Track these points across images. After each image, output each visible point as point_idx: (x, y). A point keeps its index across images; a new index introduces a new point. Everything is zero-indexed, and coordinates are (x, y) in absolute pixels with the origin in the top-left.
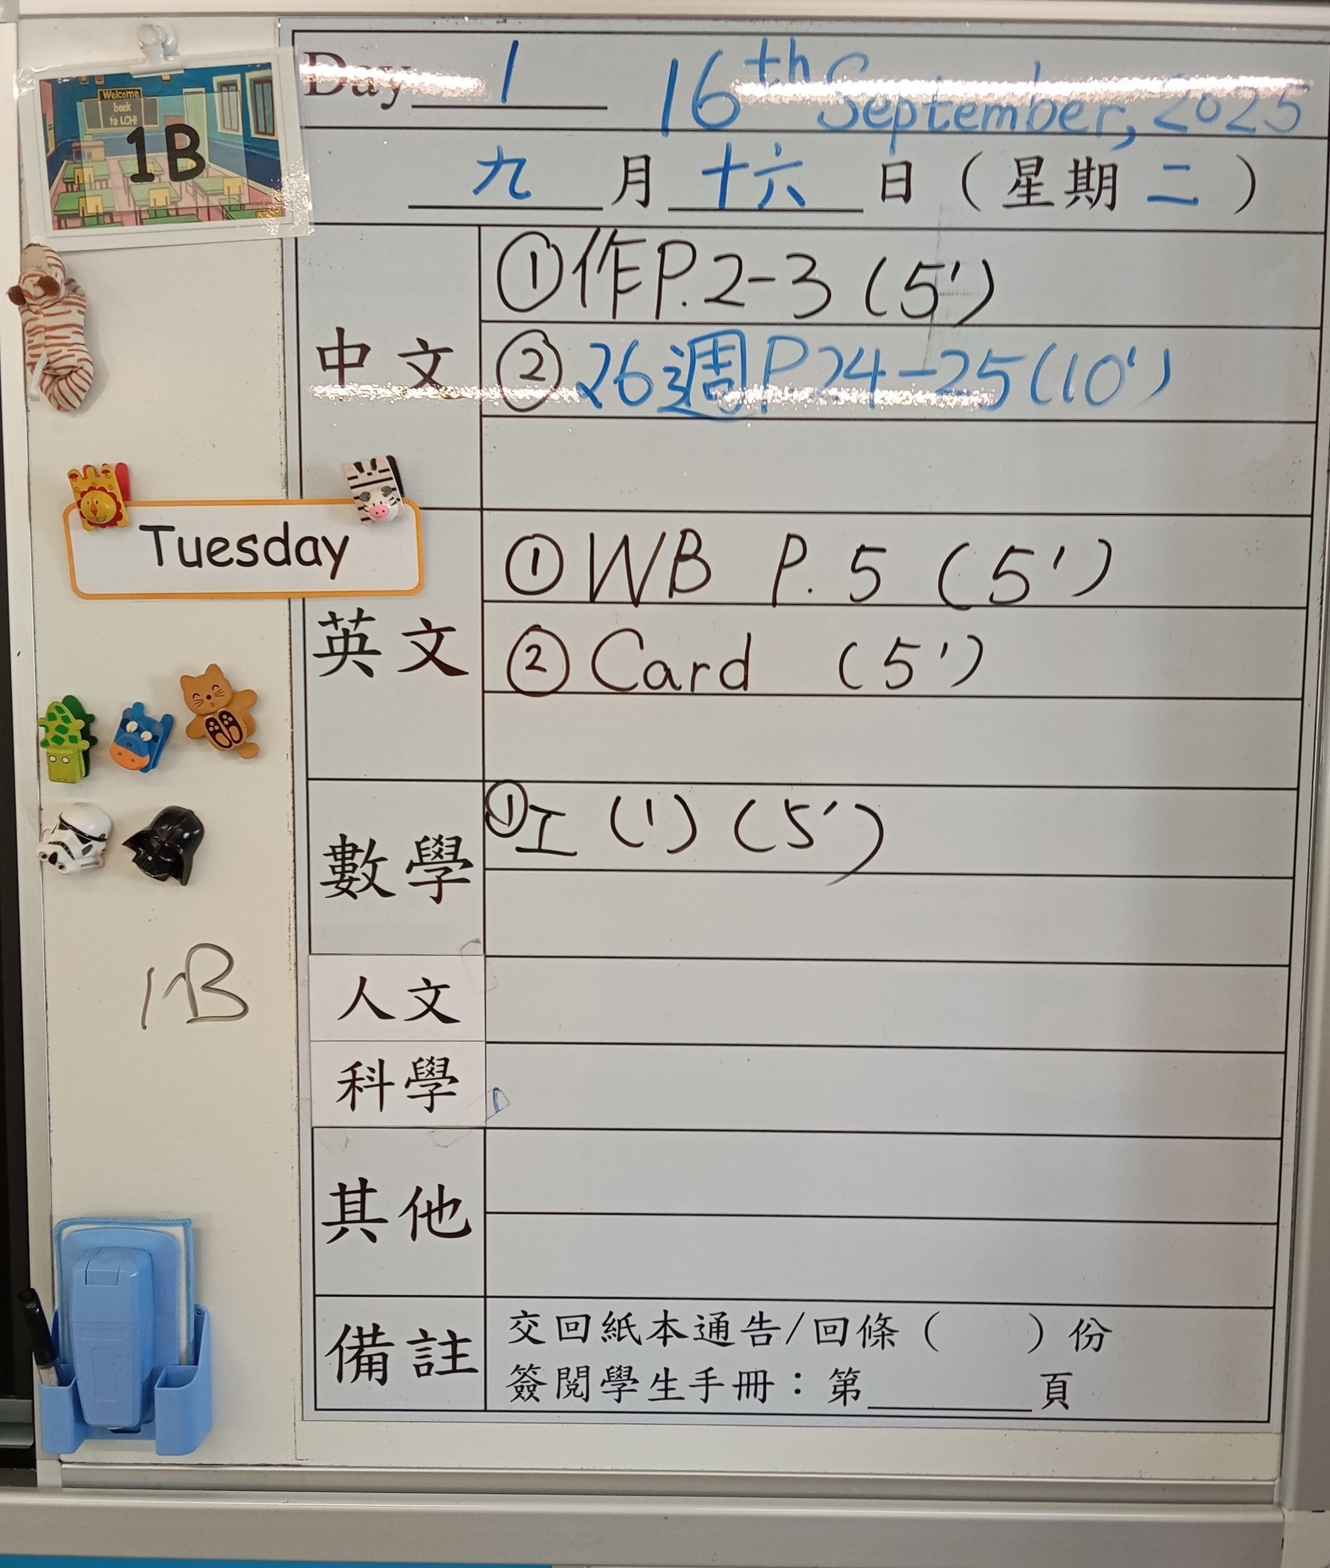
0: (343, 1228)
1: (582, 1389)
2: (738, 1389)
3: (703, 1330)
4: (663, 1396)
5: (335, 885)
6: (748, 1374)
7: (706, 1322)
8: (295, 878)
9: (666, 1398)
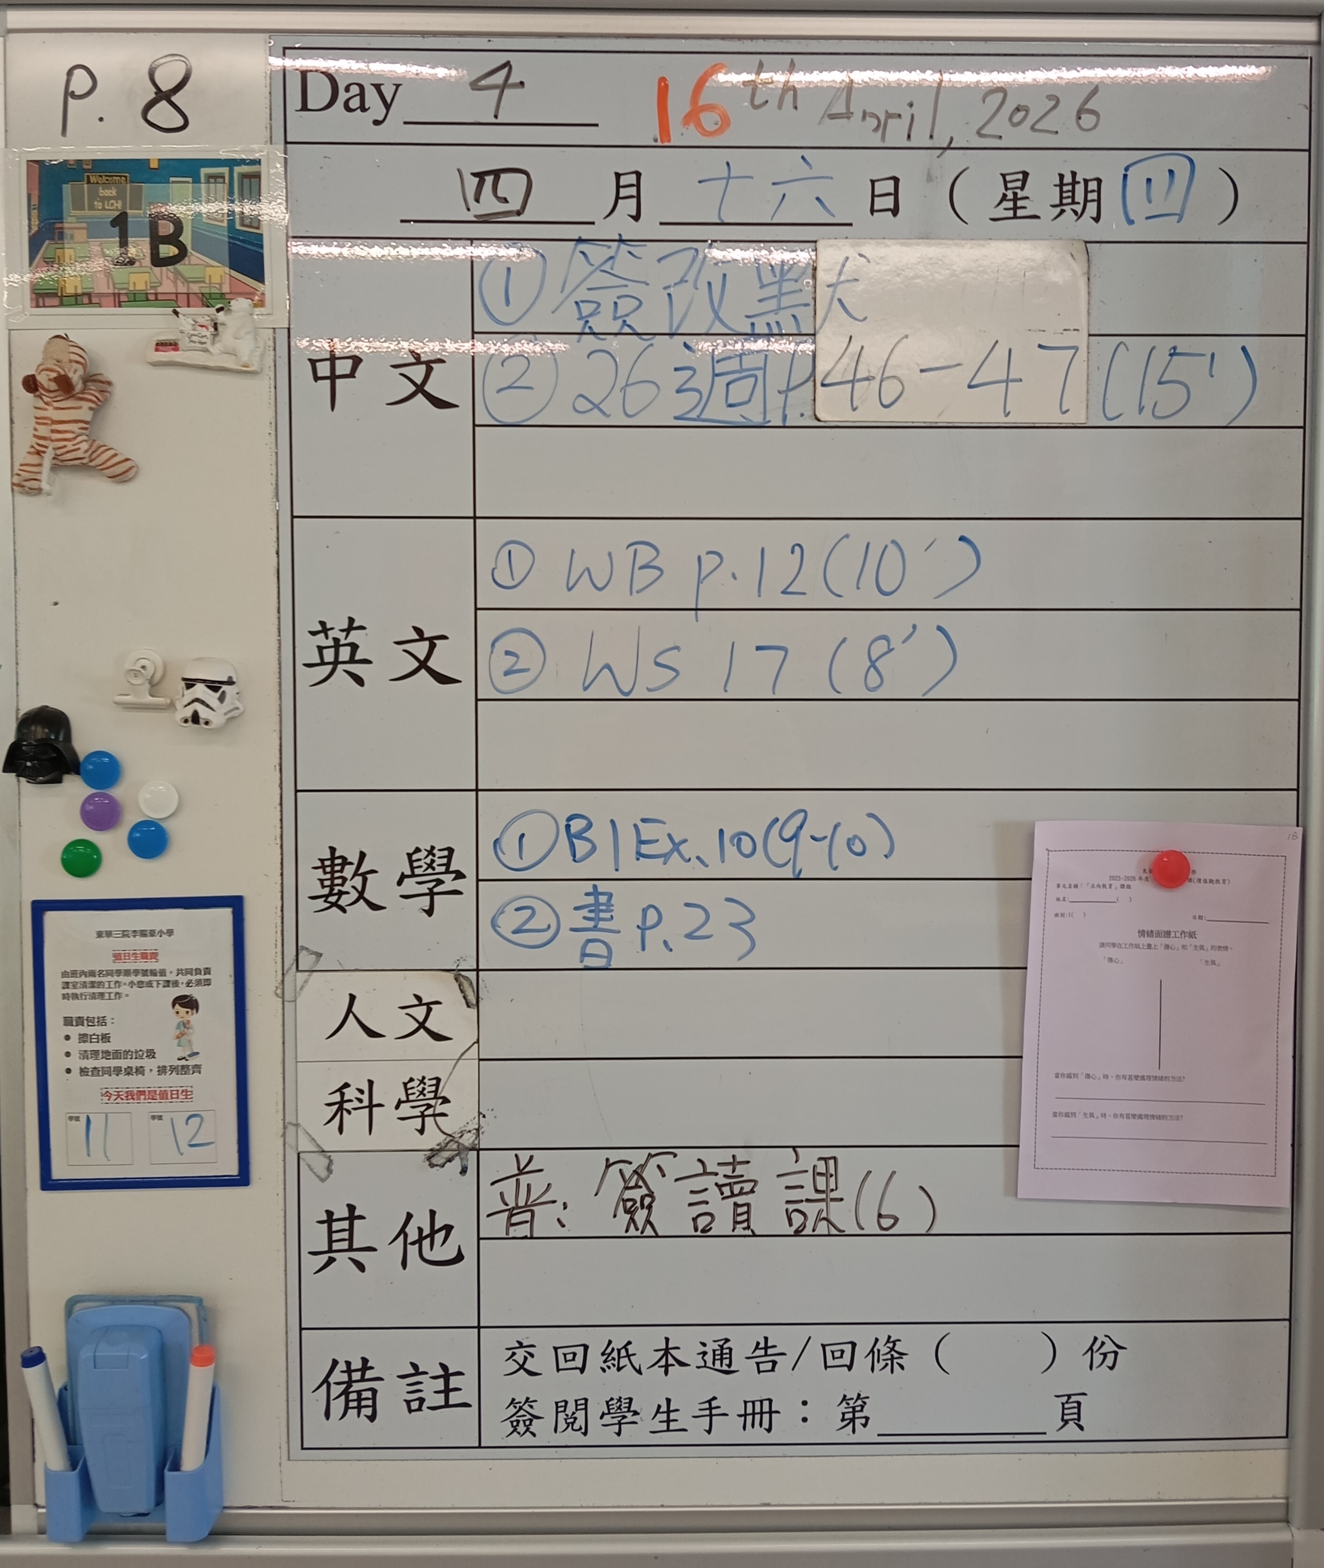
0: (330, 1257)
1: (580, 1422)
2: (743, 1418)
3: (705, 1358)
4: (665, 1428)
5: (324, 899)
6: (753, 1403)
7: (709, 1349)
8: (282, 892)
9: (668, 1430)
